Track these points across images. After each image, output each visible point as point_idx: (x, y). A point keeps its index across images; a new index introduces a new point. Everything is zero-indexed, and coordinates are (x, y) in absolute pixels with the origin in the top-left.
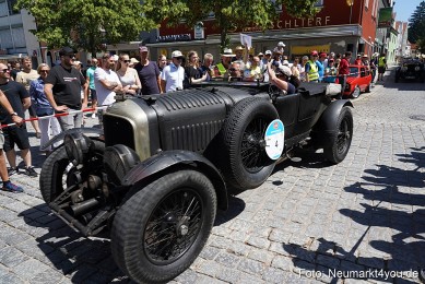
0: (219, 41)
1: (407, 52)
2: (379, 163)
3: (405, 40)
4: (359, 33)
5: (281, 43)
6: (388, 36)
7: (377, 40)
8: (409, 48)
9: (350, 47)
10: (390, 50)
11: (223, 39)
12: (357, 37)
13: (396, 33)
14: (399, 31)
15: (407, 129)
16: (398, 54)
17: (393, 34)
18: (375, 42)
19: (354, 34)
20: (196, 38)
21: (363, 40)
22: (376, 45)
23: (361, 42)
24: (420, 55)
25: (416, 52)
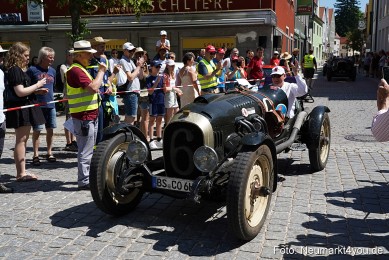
1: (337, 48)
3: (333, 32)
4: (273, 22)
5: (164, 33)
6: (311, 26)
7: (297, 31)
8: (338, 42)
9: (262, 41)
10: (315, 45)
11: (75, 23)
12: (269, 27)
13: (321, 22)
14: (324, 19)
15: (343, 155)
16: (325, 50)
17: (317, 24)
18: (295, 34)
19: (266, 22)
20: (29, 20)
21: (279, 31)
22: (296, 38)
23: (277, 34)
24: (351, 52)
25: (347, 48)
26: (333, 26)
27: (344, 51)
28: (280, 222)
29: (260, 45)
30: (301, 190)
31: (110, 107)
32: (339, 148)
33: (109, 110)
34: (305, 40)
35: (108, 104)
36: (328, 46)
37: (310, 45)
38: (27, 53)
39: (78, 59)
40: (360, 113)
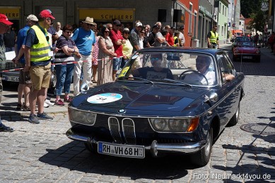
1: (241, 28)
7: (202, 8)
10: (220, 25)
17: (222, 4)
18: (200, 12)
21: (180, 6)
22: (201, 15)
23: (179, 8)
24: (255, 33)
25: (250, 28)
26: (239, 7)
27: (248, 31)
34: (212, 19)
36: (234, 26)
37: (215, 23)
40: (260, 95)
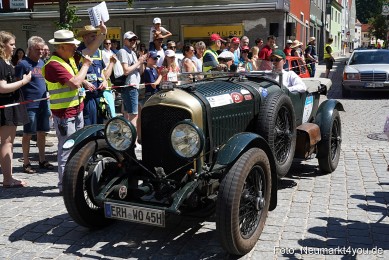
0: (56, 14)
1: (358, 35)
2: (328, 214)
3: (354, 18)
4: (286, 7)
6: (329, 11)
7: (313, 17)
8: (359, 29)
9: (274, 29)
10: (333, 34)
11: (63, 10)
12: (282, 13)
13: (339, 7)
14: (343, 4)
15: (365, 155)
16: (345, 38)
17: (335, 9)
18: (311, 21)
19: (278, 7)
20: (11, 7)
21: (292, 18)
22: (312, 25)
23: (290, 21)
24: (375, 41)
25: (369, 36)
26: (354, 11)
27: (366, 40)
28: (296, 229)
29: (271, 33)
30: (318, 195)
31: (104, 103)
32: (361, 148)
33: (104, 107)
34: (322, 27)
35: (102, 100)
36: (348, 33)
37: (328, 33)
38: (13, 41)
39: (60, 51)
40: (384, 109)
